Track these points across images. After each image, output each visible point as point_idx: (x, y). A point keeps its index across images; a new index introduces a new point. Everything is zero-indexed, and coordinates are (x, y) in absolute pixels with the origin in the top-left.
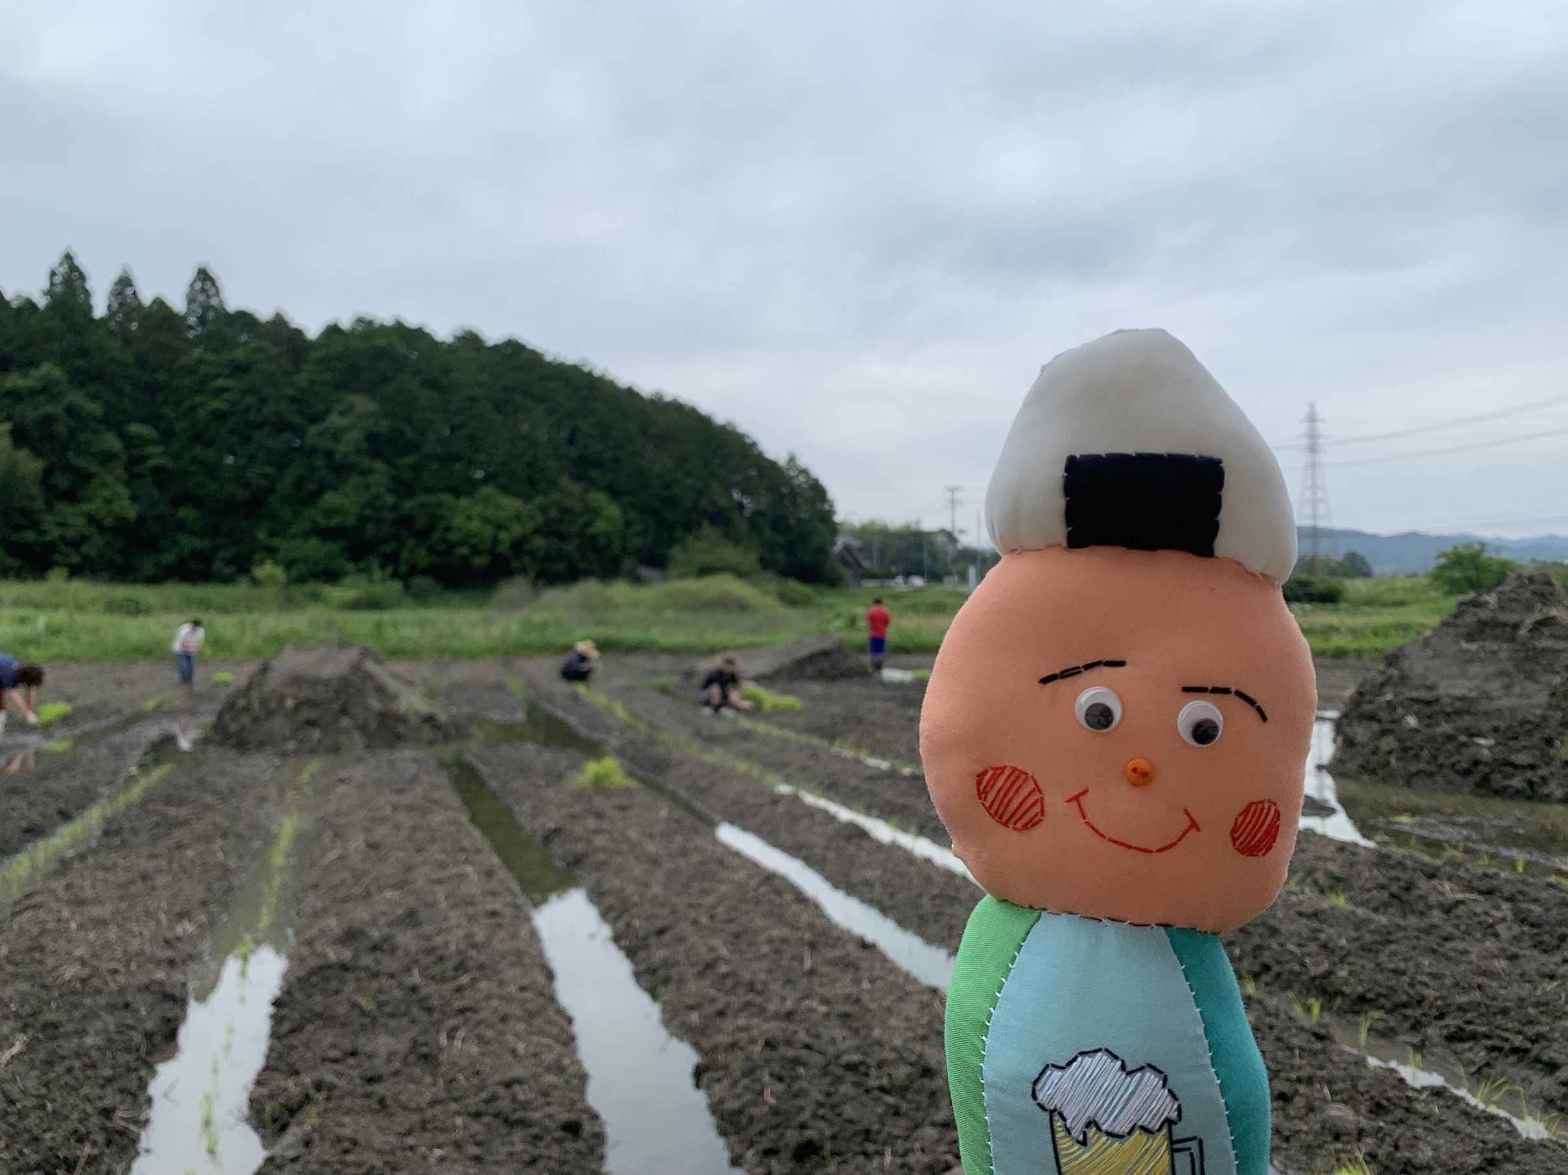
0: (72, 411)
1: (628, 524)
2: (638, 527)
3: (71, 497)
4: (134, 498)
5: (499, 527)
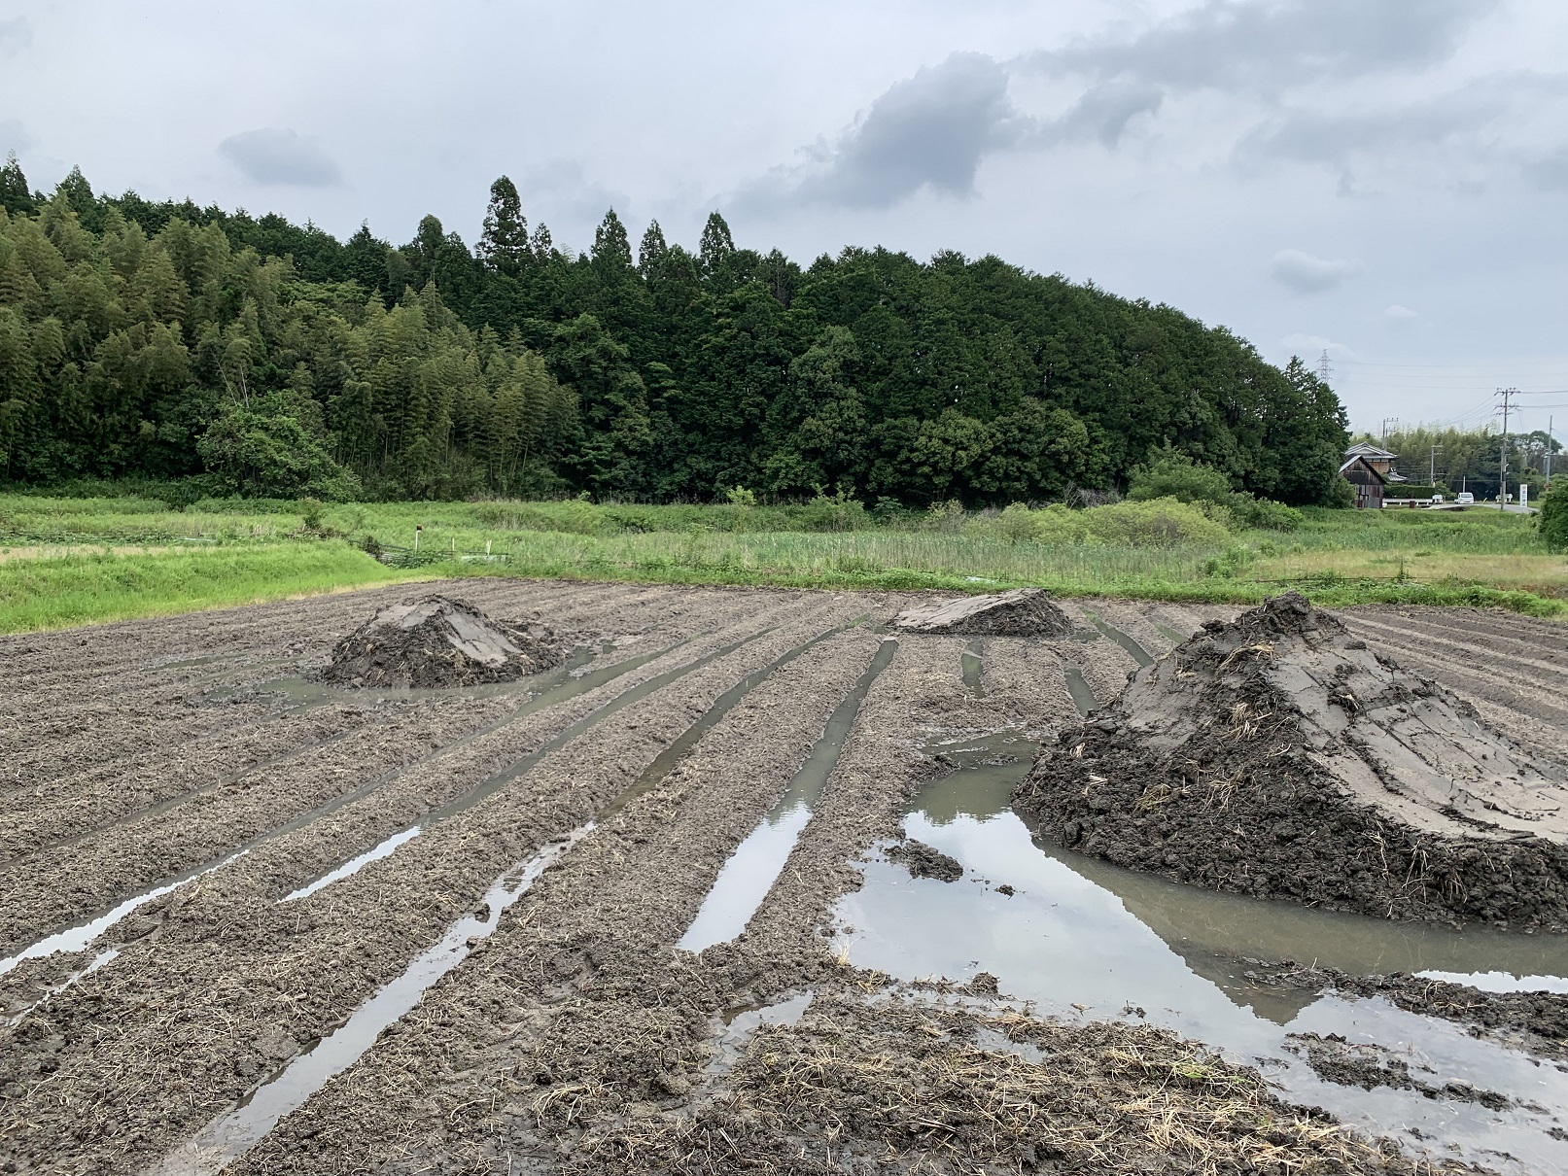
0: (605, 353)
1: (1094, 441)
2: (1106, 443)
3: (605, 426)
4: (653, 427)
5: (960, 446)
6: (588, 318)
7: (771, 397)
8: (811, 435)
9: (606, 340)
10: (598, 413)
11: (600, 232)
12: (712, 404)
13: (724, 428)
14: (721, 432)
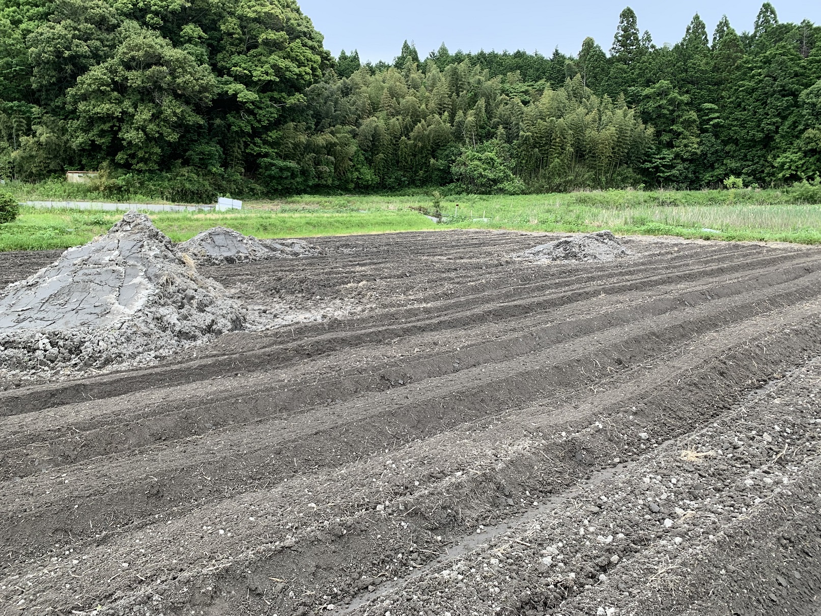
4: (701, 143)
6: (665, 83)
7: (784, 118)
8: (810, 140)
9: (674, 94)
10: (665, 138)
11: (688, 29)
12: (742, 126)
13: (749, 141)
14: (748, 143)
